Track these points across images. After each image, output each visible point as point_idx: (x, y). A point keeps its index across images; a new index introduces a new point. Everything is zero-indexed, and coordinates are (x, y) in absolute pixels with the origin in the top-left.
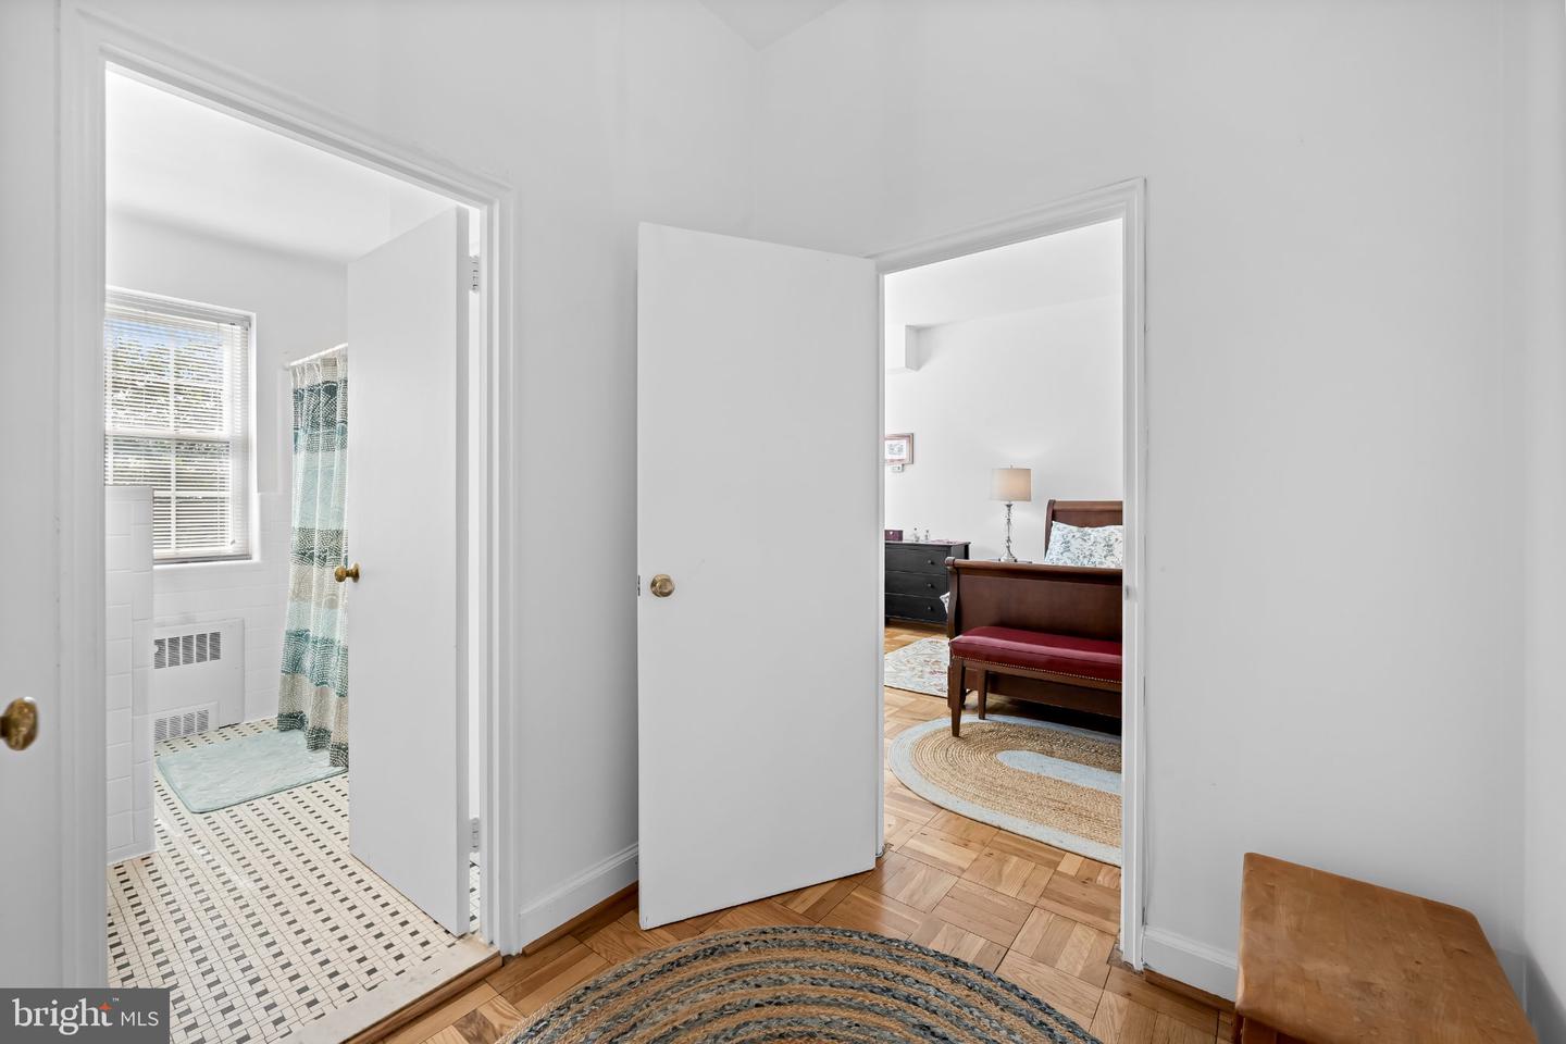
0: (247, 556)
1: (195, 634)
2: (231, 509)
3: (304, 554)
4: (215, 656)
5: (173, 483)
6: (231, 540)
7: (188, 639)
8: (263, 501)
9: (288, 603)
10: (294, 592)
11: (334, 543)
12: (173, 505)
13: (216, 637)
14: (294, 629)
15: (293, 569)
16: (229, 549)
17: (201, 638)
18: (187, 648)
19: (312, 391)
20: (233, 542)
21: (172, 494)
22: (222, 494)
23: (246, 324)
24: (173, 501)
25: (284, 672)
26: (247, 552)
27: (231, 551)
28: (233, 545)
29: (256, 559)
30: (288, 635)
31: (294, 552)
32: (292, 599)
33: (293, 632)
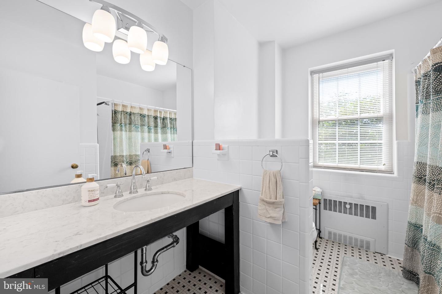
0: (391, 172)
1: (365, 204)
4: (374, 217)
5: (359, 137)
6: (383, 163)
7: (362, 206)
8: (398, 144)
9: (410, 206)
10: (413, 200)
12: (359, 146)
13: (374, 208)
14: (413, 221)
15: (413, 186)
16: (382, 168)
17: (367, 207)
18: (362, 209)
20: (384, 165)
21: (359, 142)
22: (379, 142)
23: (391, 57)
24: (359, 144)
25: (406, 244)
26: (391, 171)
27: (383, 169)
28: (384, 166)
29: (396, 175)
30: (409, 225)
31: (415, 175)
32: (412, 204)
33: (413, 223)
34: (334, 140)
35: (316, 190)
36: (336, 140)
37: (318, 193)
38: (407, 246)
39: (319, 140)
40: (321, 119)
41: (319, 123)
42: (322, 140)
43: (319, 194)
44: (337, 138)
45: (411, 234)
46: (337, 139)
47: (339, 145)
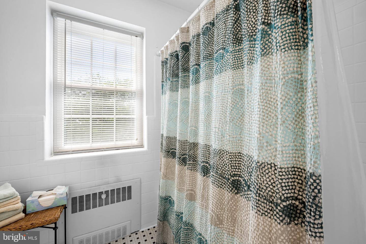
0: (142, 146)
1: (121, 187)
2: (136, 124)
3: (169, 152)
4: (130, 198)
6: (136, 138)
7: (118, 189)
8: (148, 119)
9: (161, 180)
10: (164, 174)
11: (192, 152)
13: (130, 188)
14: (164, 195)
15: (163, 160)
16: (135, 142)
17: (124, 189)
18: (118, 193)
19: (172, 56)
20: (137, 139)
21: (114, 116)
23: (142, 36)
25: (159, 220)
26: (141, 144)
27: (136, 144)
28: (137, 141)
29: (145, 148)
30: (161, 199)
31: (165, 149)
32: (163, 178)
33: (163, 197)
34: (87, 114)
35: (57, 193)
36: (89, 114)
37: (62, 196)
38: (159, 221)
39: (65, 114)
40: (68, 83)
41: (65, 89)
42: (70, 114)
43: (63, 198)
44: (91, 111)
45: (163, 209)
46: (91, 113)
47: (93, 121)
